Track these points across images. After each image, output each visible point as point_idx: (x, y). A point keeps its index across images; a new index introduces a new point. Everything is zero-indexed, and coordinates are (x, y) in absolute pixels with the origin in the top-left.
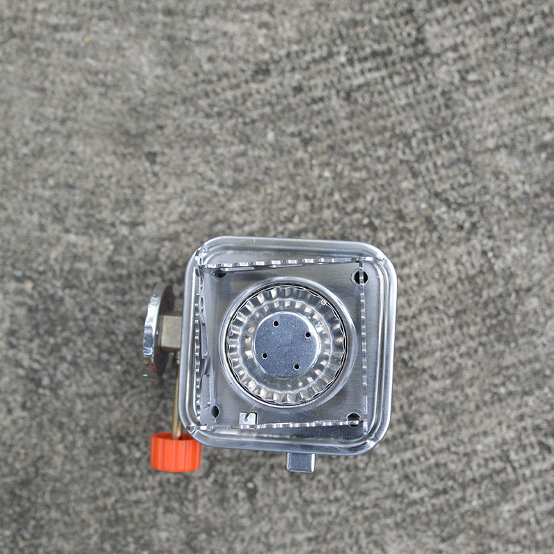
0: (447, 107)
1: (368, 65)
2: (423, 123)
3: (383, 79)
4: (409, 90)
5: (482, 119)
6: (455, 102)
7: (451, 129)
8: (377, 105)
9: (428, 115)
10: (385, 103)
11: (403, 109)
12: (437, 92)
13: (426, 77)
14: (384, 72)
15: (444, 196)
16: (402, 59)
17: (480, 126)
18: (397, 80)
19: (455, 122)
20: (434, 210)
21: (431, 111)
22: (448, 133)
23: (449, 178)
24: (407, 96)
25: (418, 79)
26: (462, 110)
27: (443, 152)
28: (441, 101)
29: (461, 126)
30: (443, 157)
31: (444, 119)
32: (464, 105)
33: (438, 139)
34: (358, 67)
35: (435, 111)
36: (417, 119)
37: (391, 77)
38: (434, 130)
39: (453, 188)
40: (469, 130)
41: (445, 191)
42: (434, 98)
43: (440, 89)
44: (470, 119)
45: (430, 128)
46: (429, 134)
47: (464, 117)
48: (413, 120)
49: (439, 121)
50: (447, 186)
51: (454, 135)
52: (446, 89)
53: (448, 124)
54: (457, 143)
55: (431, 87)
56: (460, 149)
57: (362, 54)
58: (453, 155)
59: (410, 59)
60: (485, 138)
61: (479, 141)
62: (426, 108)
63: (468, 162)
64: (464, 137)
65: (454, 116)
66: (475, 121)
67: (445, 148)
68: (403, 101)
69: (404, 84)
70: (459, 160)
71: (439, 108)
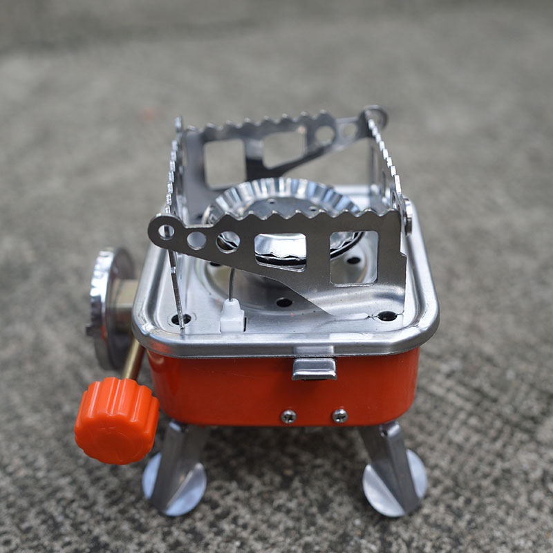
0: (496, 482)
1: (462, 390)
2: (454, 469)
3: (461, 409)
4: (475, 438)
5: (521, 527)
6: (509, 488)
7: (475, 501)
8: (429, 417)
9: (467, 469)
10: (439, 424)
11: (450, 443)
12: (500, 465)
13: (504, 446)
14: (469, 406)
15: (390, 539)
16: (499, 415)
17: (512, 529)
18: (473, 421)
19: (488, 500)
20: (362, 537)
21: (475, 471)
22: (468, 501)
23: (418, 530)
24: (467, 439)
25: (495, 439)
26: (508, 498)
27: (442, 508)
28: (497, 472)
29: (490, 509)
30: (437, 511)
31: (479, 487)
32: (516, 497)
33: (451, 495)
34: (450, 383)
35: (479, 474)
36: (453, 460)
37: (470, 414)
38: (457, 484)
39: (408, 544)
40: (495, 521)
41: (398, 536)
42: (492, 464)
43: (507, 465)
44: (508, 514)
45: (455, 479)
46: (448, 482)
47: (504, 507)
48: (448, 458)
49: (473, 484)
50: (406, 536)
51: (472, 508)
52: (515, 471)
53: (479, 495)
54: (467, 517)
55: (500, 456)
56: (462, 524)
57: (467, 379)
58: (449, 520)
59: (507, 422)
60: (504, 543)
61: (493, 539)
62: (472, 462)
63: (456, 541)
64: (480, 520)
65: (492, 495)
66: (510, 520)
67: (449, 507)
68: (458, 438)
69: (477, 431)
70: (449, 530)
71: (486, 476)
